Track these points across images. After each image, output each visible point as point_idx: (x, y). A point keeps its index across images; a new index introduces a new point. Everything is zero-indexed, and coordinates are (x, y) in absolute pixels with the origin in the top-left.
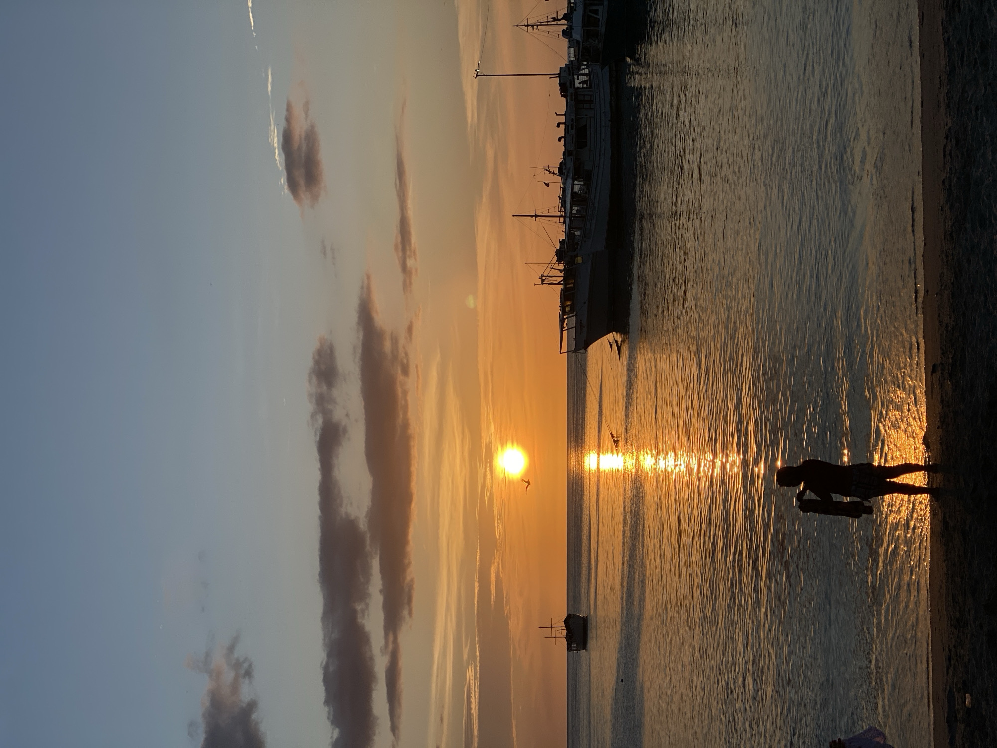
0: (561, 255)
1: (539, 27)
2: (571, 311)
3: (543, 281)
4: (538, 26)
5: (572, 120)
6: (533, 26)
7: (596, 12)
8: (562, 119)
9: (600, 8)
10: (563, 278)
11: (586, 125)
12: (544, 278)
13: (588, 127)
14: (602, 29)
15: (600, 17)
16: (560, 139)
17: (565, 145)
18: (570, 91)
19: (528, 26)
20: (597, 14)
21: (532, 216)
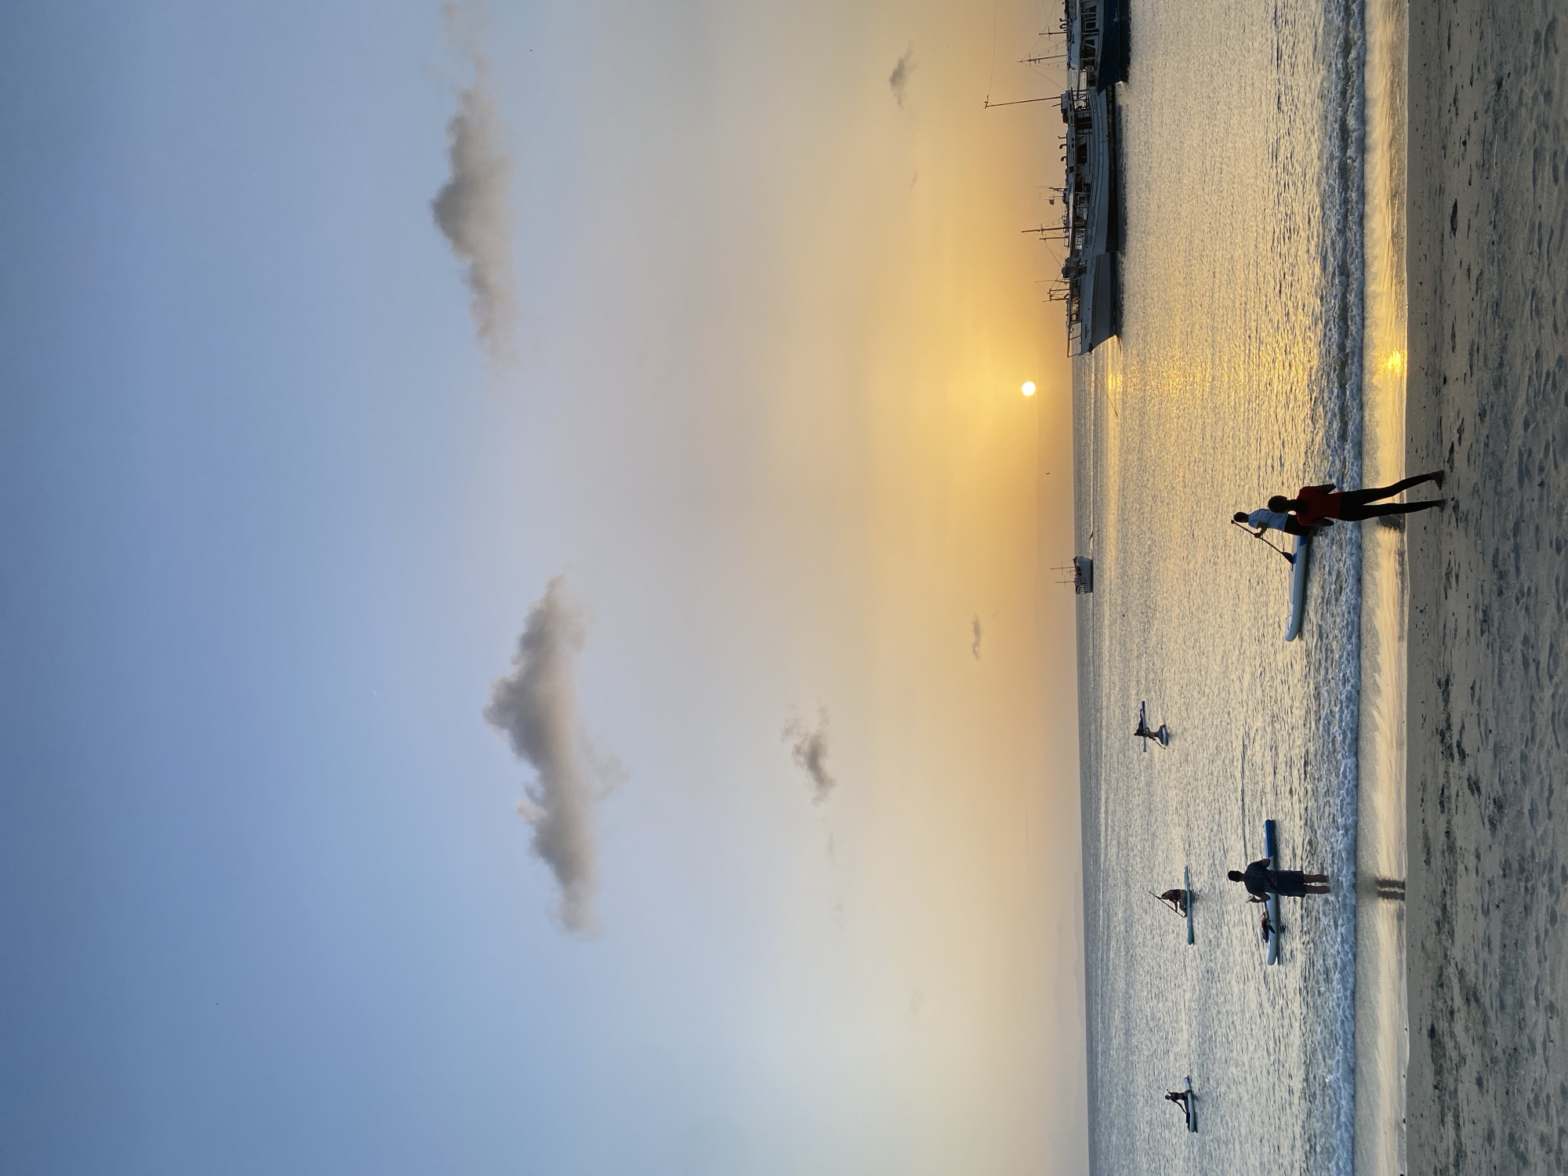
0: (1066, 272)
1: (1041, 61)
2: (1077, 320)
3: (1051, 296)
4: (1039, 59)
5: (1073, 139)
6: (1035, 60)
7: (1092, 42)
8: (1064, 141)
9: (1096, 38)
10: (1068, 292)
11: (1086, 144)
12: (1052, 293)
13: (1088, 144)
14: (1098, 59)
15: (1096, 47)
16: (1062, 160)
17: (1067, 164)
18: (1071, 114)
19: (1031, 60)
20: (1093, 44)
21: (1039, 231)
